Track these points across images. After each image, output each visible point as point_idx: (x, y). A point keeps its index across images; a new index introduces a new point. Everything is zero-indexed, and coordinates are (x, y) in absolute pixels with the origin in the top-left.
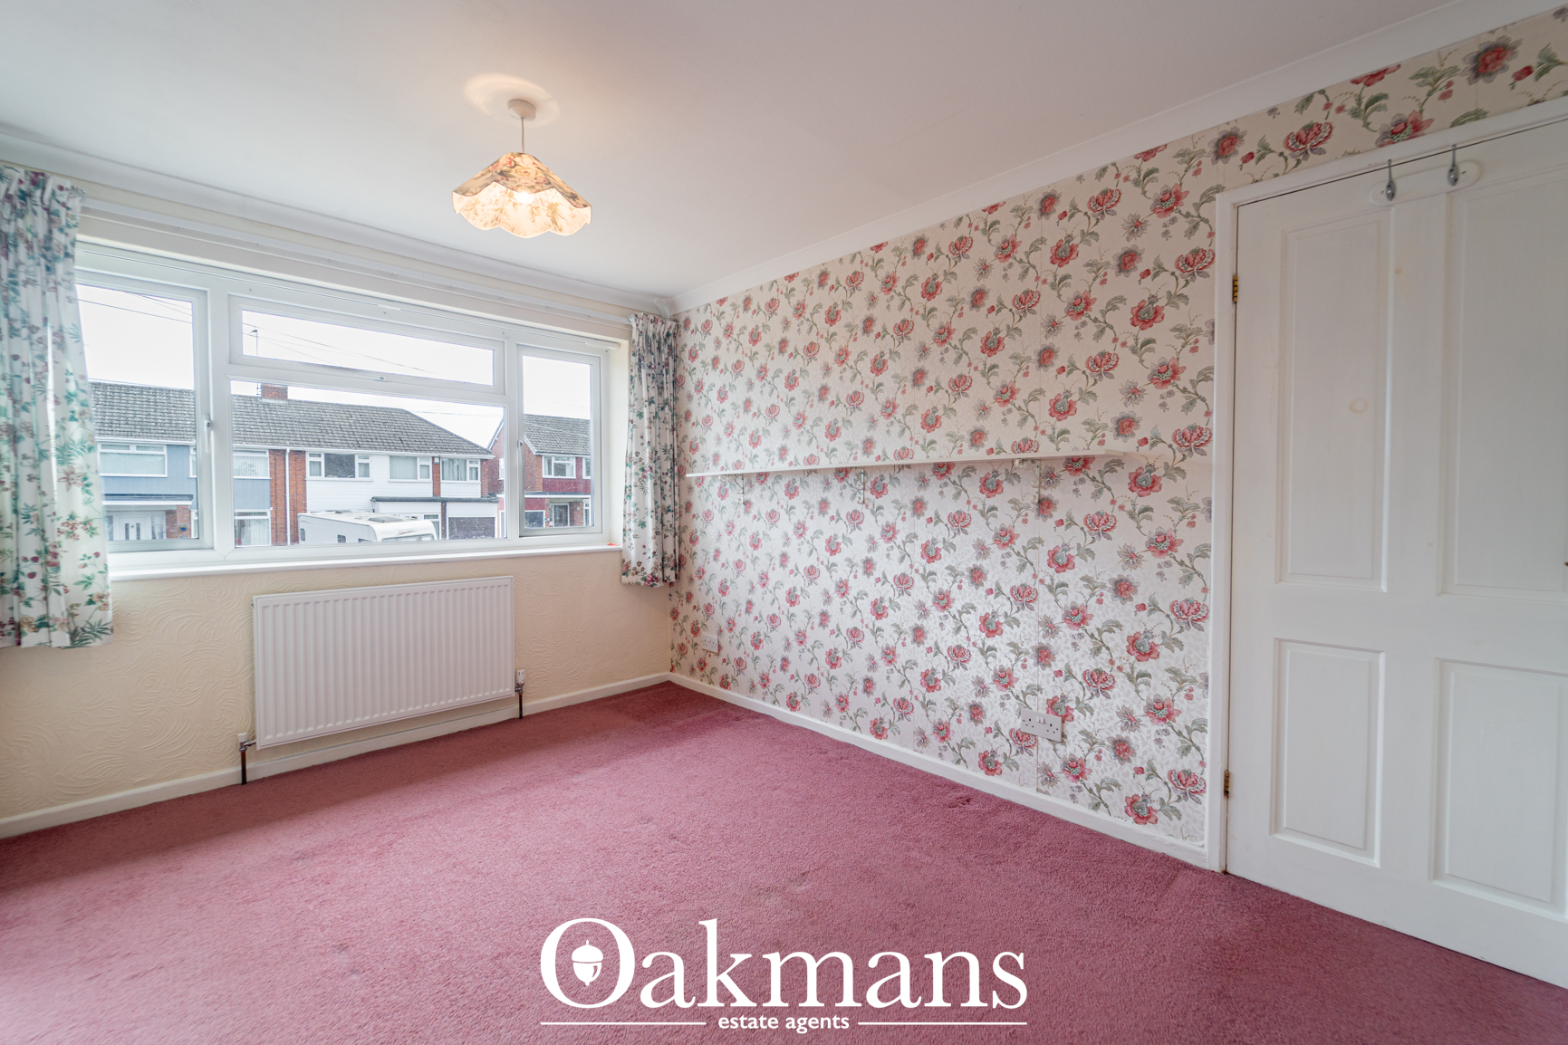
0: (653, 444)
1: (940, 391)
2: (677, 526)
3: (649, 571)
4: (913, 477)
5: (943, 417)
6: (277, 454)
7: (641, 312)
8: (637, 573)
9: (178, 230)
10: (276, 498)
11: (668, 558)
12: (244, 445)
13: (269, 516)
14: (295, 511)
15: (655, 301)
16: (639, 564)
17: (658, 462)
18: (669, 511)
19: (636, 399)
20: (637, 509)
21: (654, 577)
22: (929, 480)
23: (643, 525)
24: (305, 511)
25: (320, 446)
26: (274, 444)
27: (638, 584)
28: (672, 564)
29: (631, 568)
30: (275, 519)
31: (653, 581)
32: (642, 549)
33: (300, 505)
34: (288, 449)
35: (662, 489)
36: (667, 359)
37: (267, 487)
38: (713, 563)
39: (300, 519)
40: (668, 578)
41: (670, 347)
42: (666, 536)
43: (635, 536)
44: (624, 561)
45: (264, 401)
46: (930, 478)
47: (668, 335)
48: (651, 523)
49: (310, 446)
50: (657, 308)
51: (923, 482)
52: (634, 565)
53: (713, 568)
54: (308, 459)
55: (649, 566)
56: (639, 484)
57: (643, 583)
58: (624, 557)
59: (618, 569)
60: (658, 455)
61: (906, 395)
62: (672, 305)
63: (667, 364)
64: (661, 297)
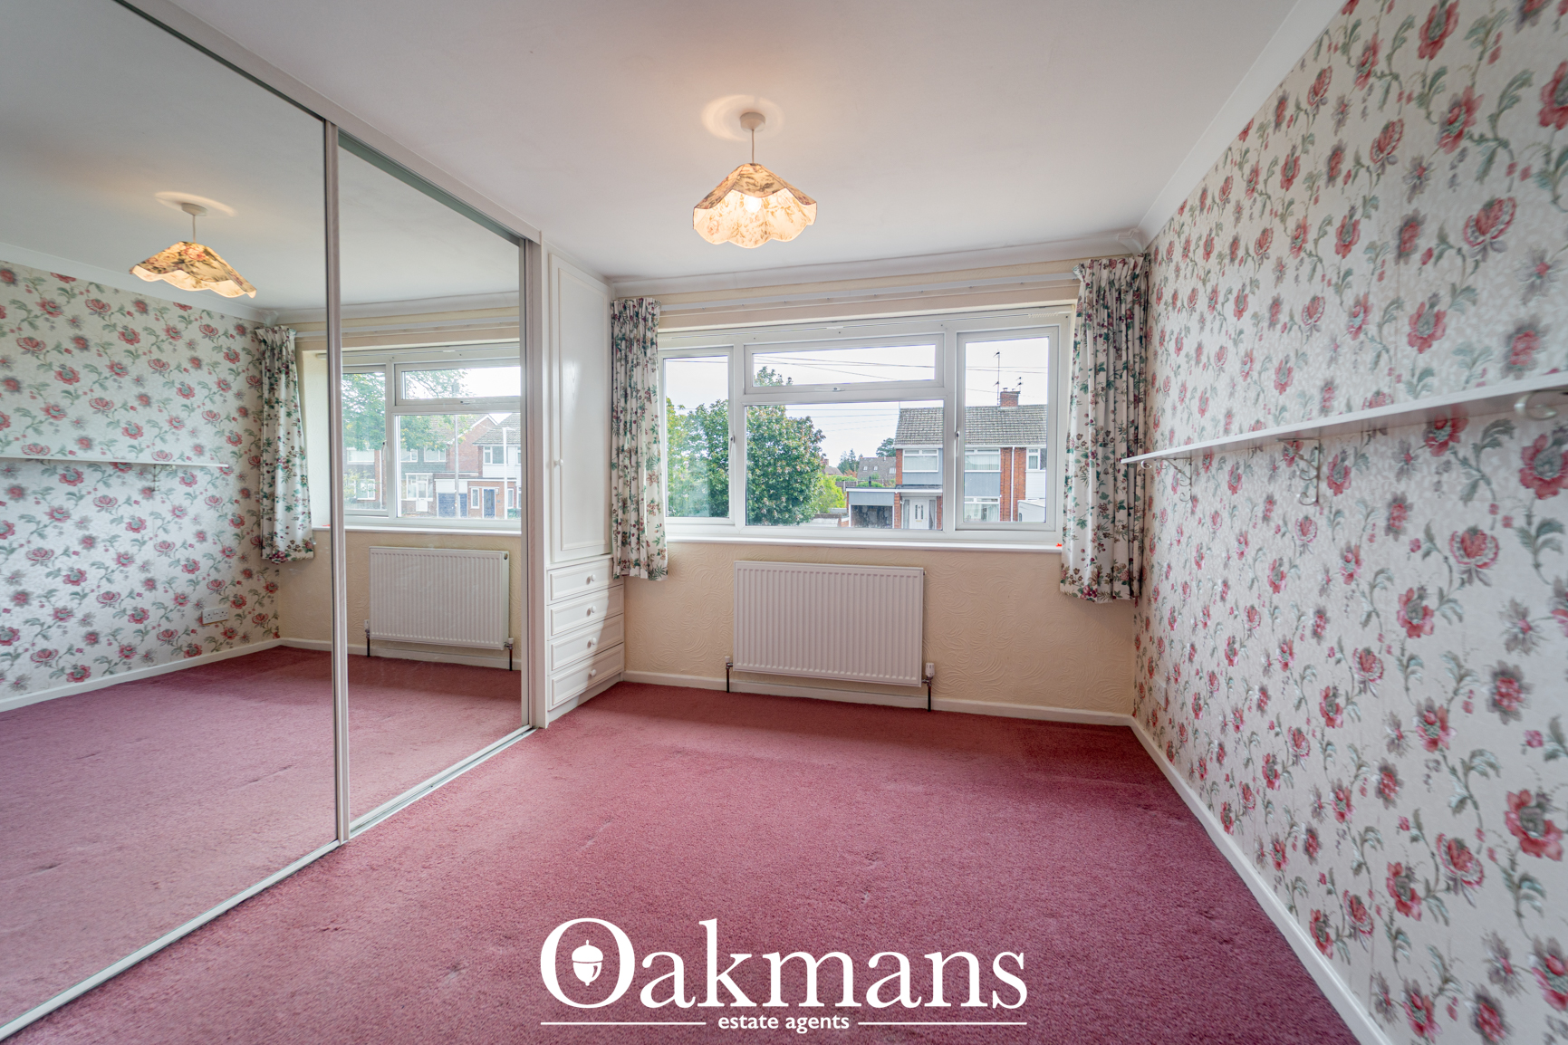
0: (1101, 423)
1: (1446, 254)
2: (1137, 528)
3: (1086, 581)
4: (1389, 453)
5: (1450, 312)
6: (1006, 450)
7: (1087, 258)
8: (1074, 582)
9: (704, 310)
10: (1004, 489)
11: (1118, 569)
12: (984, 445)
13: (998, 502)
14: (1017, 498)
15: (1116, 237)
16: (1077, 571)
17: (1110, 446)
18: (1122, 507)
19: (1081, 369)
20: (1077, 505)
21: (1091, 590)
22: (1417, 457)
23: (1082, 524)
24: (1024, 498)
25: (1037, 442)
26: (1004, 443)
27: (1075, 595)
28: (1125, 577)
29: (1068, 575)
30: (1003, 503)
31: (1090, 595)
32: (1080, 551)
33: (1021, 494)
34: (1014, 447)
35: (1115, 479)
36: (1131, 310)
37: (998, 479)
38: (1165, 582)
39: (1019, 505)
40: (1118, 594)
41: (1137, 293)
42: (1116, 540)
43: (1074, 537)
44: (1063, 566)
45: (1002, 408)
46: (1420, 451)
47: (1134, 277)
48: (1091, 522)
49: (1030, 443)
50: (1123, 246)
51: (1407, 459)
52: (1071, 572)
53: (1165, 588)
54: (1028, 454)
55: (1087, 573)
56: (1080, 473)
57: (1079, 595)
58: (1063, 561)
59: (1058, 576)
60: (1112, 435)
61: (1384, 282)
62: (1141, 235)
63: (1131, 316)
64: (1123, 230)
